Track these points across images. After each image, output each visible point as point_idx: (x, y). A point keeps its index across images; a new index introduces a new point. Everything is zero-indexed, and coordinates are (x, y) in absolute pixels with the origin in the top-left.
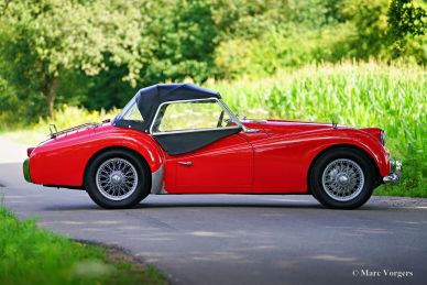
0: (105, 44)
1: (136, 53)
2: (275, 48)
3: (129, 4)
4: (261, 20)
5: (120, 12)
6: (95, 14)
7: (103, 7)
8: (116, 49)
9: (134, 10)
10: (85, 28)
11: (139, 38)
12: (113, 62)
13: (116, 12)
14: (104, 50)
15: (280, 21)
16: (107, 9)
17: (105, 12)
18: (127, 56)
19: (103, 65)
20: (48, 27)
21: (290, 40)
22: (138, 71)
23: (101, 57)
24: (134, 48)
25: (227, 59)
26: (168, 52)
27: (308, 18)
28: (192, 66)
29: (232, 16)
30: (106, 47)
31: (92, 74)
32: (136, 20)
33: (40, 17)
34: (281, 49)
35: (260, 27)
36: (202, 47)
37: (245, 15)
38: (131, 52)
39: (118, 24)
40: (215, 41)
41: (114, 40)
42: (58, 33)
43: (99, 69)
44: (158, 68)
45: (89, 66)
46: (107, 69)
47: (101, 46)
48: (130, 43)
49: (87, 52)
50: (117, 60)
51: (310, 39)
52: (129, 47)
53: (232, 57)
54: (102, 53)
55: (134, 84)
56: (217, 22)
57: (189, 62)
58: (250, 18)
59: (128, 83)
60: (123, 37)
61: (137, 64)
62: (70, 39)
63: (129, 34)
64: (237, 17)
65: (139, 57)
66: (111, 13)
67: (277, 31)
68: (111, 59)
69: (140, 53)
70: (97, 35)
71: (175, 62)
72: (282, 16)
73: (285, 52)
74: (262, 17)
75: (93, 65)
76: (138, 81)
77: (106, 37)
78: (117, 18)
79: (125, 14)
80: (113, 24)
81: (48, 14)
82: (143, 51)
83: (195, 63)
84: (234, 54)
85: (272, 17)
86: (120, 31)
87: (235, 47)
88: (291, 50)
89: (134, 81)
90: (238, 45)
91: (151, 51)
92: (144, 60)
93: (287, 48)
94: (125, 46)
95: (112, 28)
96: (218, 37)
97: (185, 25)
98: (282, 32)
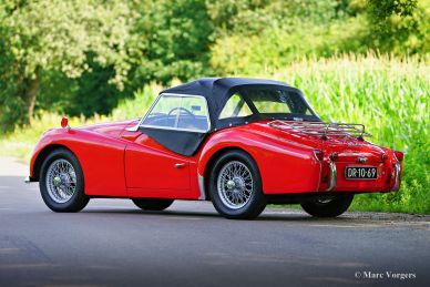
0: (88, 43)
1: (123, 53)
2: (277, 45)
4: (261, 15)
5: (105, 7)
6: (77, 10)
7: (87, 1)
8: (100, 49)
9: (121, 5)
10: (65, 25)
11: (127, 36)
12: (97, 63)
13: (101, 7)
14: (86, 49)
15: (284, 15)
16: (90, 3)
17: (87, 7)
18: (112, 54)
19: (86, 66)
20: (24, 24)
21: (294, 36)
22: (125, 73)
23: (84, 57)
24: (121, 47)
25: (223, 58)
26: (159, 52)
27: (316, 12)
28: (186, 68)
29: (230, 10)
30: (89, 46)
31: (73, 76)
32: (123, 16)
33: (15, 13)
34: (284, 46)
35: (262, 23)
36: (197, 45)
37: (244, 10)
38: (118, 51)
39: (103, 20)
40: (211, 38)
41: (98, 38)
42: (35, 30)
43: (82, 71)
44: (147, 69)
45: (70, 67)
47: (84, 45)
48: (116, 42)
49: (67, 51)
50: (102, 60)
51: (317, 35)
52: (115, 46)
53: (229, 56)
54: (85, 53)
55: (121, 87)
56: (213, 17)
57: (182, 62)
58: (249, 12)
59: (114, 86)
60: (108, 35)
61: (124, 65)
62: (49, 37)
63: (115, 31)
64: (235, 12)
65: (126, 57)
66: (95, 8)
67: (280, 27)
68: (95, 60)
69: (128, 53)
70: (80, 34)
71: (167, 63)
72: (286, 10)
73: (288, 50)
74: (263, 11)
75: (75, 66)
76: (125, 84)
77: (89, 35)
78: (102, 13)
79: (111, 9)
80: (96, 20)
81: (24, 10)
82: (130, 50)
83: (188, 63)
84: (231, 53)
85: (275, 11)
86: (105, 28)
87: (233, 44)
88: (295, 47)
89: (121, 84)
90: (236, 42)
91: (141, 49)
92: (133, 60)
93: (290, 45)
94: (111, 45)
95: (97, 24)
96: (214, 34)
97: (178, 20)
98: (285, 27)
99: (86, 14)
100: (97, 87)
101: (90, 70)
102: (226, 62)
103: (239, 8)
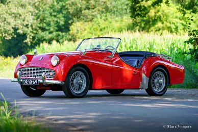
1: (30, 28)
2: (99, 26)
3: (27, 4)
4: (93, 12)
5: (22, 8)
6: (10, 9)
7: (14, 5)
8: (20, 27)
9: (30, 7)
10: (5, 16)
11: (32, 21)
12: (19, 33)
13: (20, 8)
14: (14, 27)
15: (102, 12)
16: (16, 6)
17: (14, 8)
18: (26, 29)
19: (13, 34)
21: (107, 22)
22: (31, 37)
23: (13, 30)
24: (29, 26)
25: (75, 31)
26: (47, 28)
27: (117, 11)
28: (59, 35)
29: (78, 10)
30: (15, 25)
31: (8, 39)
32: (30, 12)
34: (102, 26)
35: (92, 15)
36: (63, 25)
37: (85, 9)
38: (28, 28)
39: (21, 13)
40: (70, 22)
41: (19, 22)
43: (11, 36)
44: (42, 36)
45: (6, 35)
46: (15, 36)
47: (13, 25)
48: (27, 23)
49: (5, 27)
50: (20, 31)
51: (116, 21)
52: (27, 26)
53: (78, 31)
55: (29, 44)
56: (71, 13)
57: (57, 33)
58: (87, 11)
59: (26, 43)
60: (24, 21)
61: (31, 34)
63: (27, 18)
64: (81, 11)
65: (32, 30)
66: (18, 8)
68: (18, 31)
70: (11, 20)
71: (51, 33)
72: (104, 10)
73: (104, 28)
74: (93, 10)
75: (8, 34)
76: (31, 43)
77: (15, 21)
78: (21, 11)
79: (25, 8)
80: (18, 14)
82: (34, 27)
83: (60, 33)
84: (79, 29)
85: (99, 10)
86: (23, 17)
87: (80, 25)
88: (107, 27)
89: (29, 42)
90: (81, 24)
91: (38, 27)
92: (35, 32)
93: (105, 26)
94: (25, 25)
95: (18, 16)
96: (71, 21)
97: (55, 14)
98: (103, 18)
99: (14, 11)
100: (17, 44)
102: (77, 33)
103: (82, 9)
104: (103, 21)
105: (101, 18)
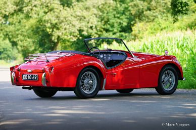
0: (80, 26)
1: (94, 30)
2: (160, 26)
3: (91, 7)
4: (154, 13)
5: (87, 11)
6: (75, 12)
7: (79, 8)
8: (85, 29)
9: (94, 9)
10: (70, 19)
11: (96, 23)
12: (84, 35)
13: (85, 11)
14: (79, 29)
16: (80, 9)
17: (79, 10)
18: (90, 31)
19: (78, 36)
20: (52, 18)
21: (168, 22)
23: (78, 32)
24: (94, 27)
25: (137, 32)
26: (111, 29)
28: (122, 36)
29: (140, 11)
31: (73, 40)
32: (95, 14)
33: (48, 13)
34: (163, 26)
35: (154, 16)
36: (126, 26)
37: (146, 11)
38: (92, 29)
39: (86, 16)
40: (132, 23)
41: (84, 24)
42: (56, 21)
43: (77, 38)
45: (72, 37)
47: (78, 27)
48: (91, 25)
49: (71, 30)
50: (85, 33)
52: (91, 27)
53: (139, 31)
56: (133, 14)
57: (120, 33)
58: (148, 12)
59: (91, 44)
60: (88, 23)
61: (95, 35)
62: (63, 24)
63: (91, 20)
64: (143, 12)
65: (96, 32)
66: (82, 11)
68: (82, 33)
69: (97, 30)
71: (114, 34)
72: (165, 11)
73: (165, 28)
74: (154, 11)
75: (74, 36)
76: (96, 44)
77: (80, 23)
78: (85, 13)
80: (83, 16)
81: (52, 12)
82: (98, 28)
83: (123, 33)
85: (160, 11)
86: (87, 19)
87: (142, 26)
88: (167, 27)
89: (94, 43)
91: (102, 28)
92: (99, 33)
94: (89, 26)
95: (83, 18)
96: (134, 22)
97: (118, 15)
98: (164, 18)
99: (78, 14)
101: (81, 38)
102: (139, 33)
103: (144, 10)
104: (164, 21)
105: (162, 18)
